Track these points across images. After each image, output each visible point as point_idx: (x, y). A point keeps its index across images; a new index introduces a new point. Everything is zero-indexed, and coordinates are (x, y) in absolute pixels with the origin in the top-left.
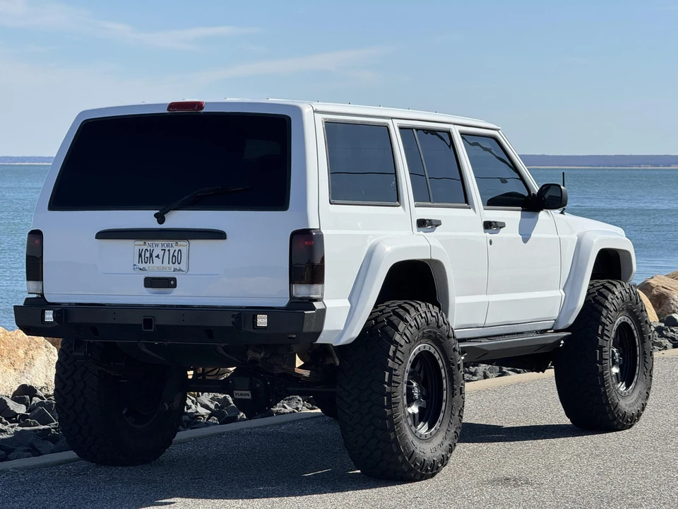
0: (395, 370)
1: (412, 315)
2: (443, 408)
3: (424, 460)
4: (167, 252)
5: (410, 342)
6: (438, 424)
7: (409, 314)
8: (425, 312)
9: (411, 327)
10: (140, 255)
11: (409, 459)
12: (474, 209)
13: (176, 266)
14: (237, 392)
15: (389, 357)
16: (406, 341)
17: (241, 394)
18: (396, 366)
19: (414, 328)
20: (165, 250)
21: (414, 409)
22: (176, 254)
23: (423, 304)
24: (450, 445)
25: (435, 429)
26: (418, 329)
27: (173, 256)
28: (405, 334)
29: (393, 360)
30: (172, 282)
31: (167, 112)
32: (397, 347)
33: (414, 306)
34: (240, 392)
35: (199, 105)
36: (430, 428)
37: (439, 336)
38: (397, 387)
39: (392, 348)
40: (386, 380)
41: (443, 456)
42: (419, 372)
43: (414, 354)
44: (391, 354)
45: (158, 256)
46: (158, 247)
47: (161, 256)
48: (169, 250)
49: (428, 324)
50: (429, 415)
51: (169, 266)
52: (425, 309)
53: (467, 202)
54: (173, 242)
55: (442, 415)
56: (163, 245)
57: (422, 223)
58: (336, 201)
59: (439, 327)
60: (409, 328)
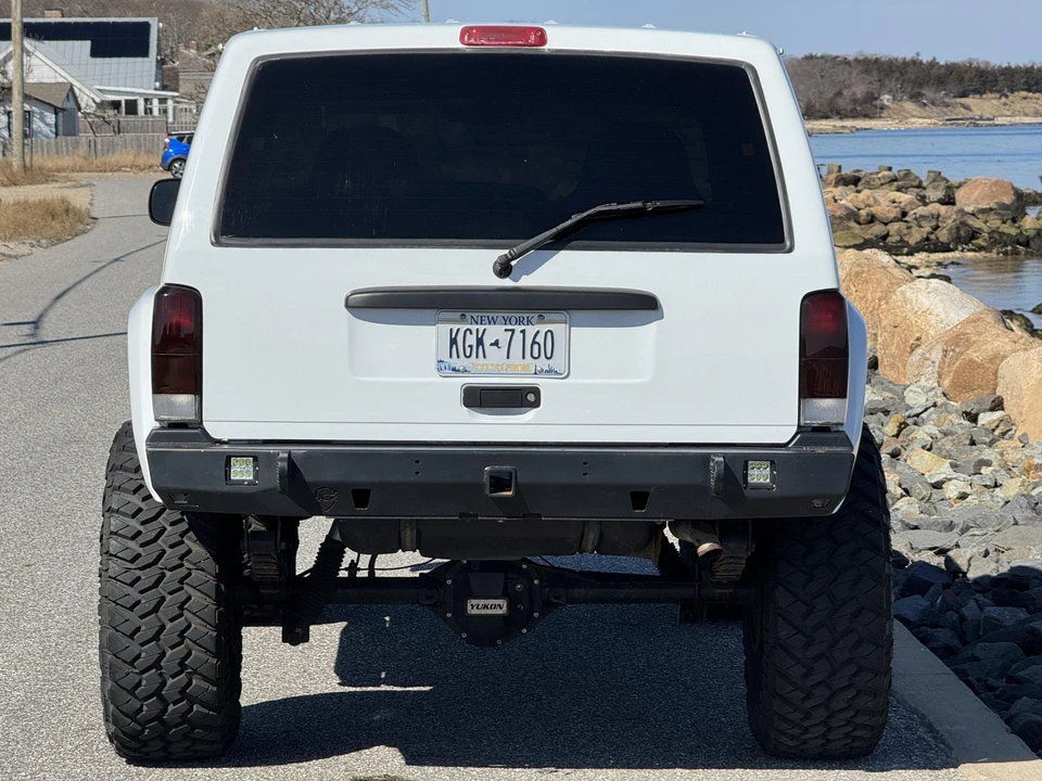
4: (518, 337)
10: (453, 342)
13: (542, 363)
14: (474, 602)
17: (485, 607)
20: (513, 331)
22: (540, 339)
27: (534, 342)
30: (531, 397)
34: (482, 602)
45: (496, 343)
46: (495, 324)
47: (504, 344)
48: (523, 332)
51: (523, 362)
54: (532, 316)
56: (507, 321)
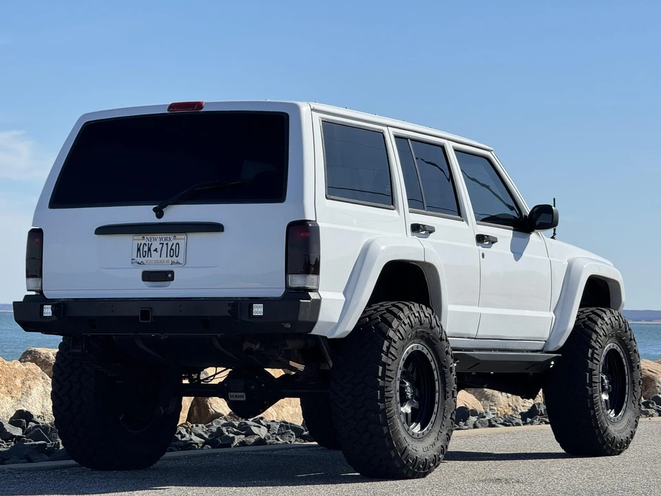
0: (389, 365)
1: (406, 314)
2: (435, 410)
3: (417, 457)
4: (165, 246)
5: (403, 339)
6: (430, 425)
7: (403, 312)
8: (419, 312)
9: (405, 325)
10: (139, 250)
11: (401, 455)
12: (467, 222)
13: (174, 259)
14: (231, 394)
15: (383, 352)
16: (399, 338)
17: (236, 396)
18: (390, 362)
19: (408, 326)
20: (163, 244)
21: (407, 409)
22: (174, 247)
23: (416, 305)
24: (442, 446)
25: (428, 430)
26: (412, 327)
27: (171, 249)
28: (399, 331)
29: (387, 355)
30: (170, 275)
31: (167, 112)
32: (390, 343)
33: (408, 306)
34: (234, 394)
35: (199, 105)
36: (422, 428)
37: (432, 337)
38: (390, 382)
39: (386, 343)
40: (380, 375)
41: (435, 456)
42: (412, 373)
43: (407, 353)
44: (385, 349)
45: (156, 250)
46: (156, 241)
47: (159, 250)
48: (167, 244)
49: (421, 324)
50: (422, 416)
51: (167, 259)
52: (418, 309)
53: (460, 214)
54: (171, 236)
55: (434, 416)
56: (161, 239)
57: (416, 228)
58: (332, 197)
59: (432, 328)
60: (403, 325)
